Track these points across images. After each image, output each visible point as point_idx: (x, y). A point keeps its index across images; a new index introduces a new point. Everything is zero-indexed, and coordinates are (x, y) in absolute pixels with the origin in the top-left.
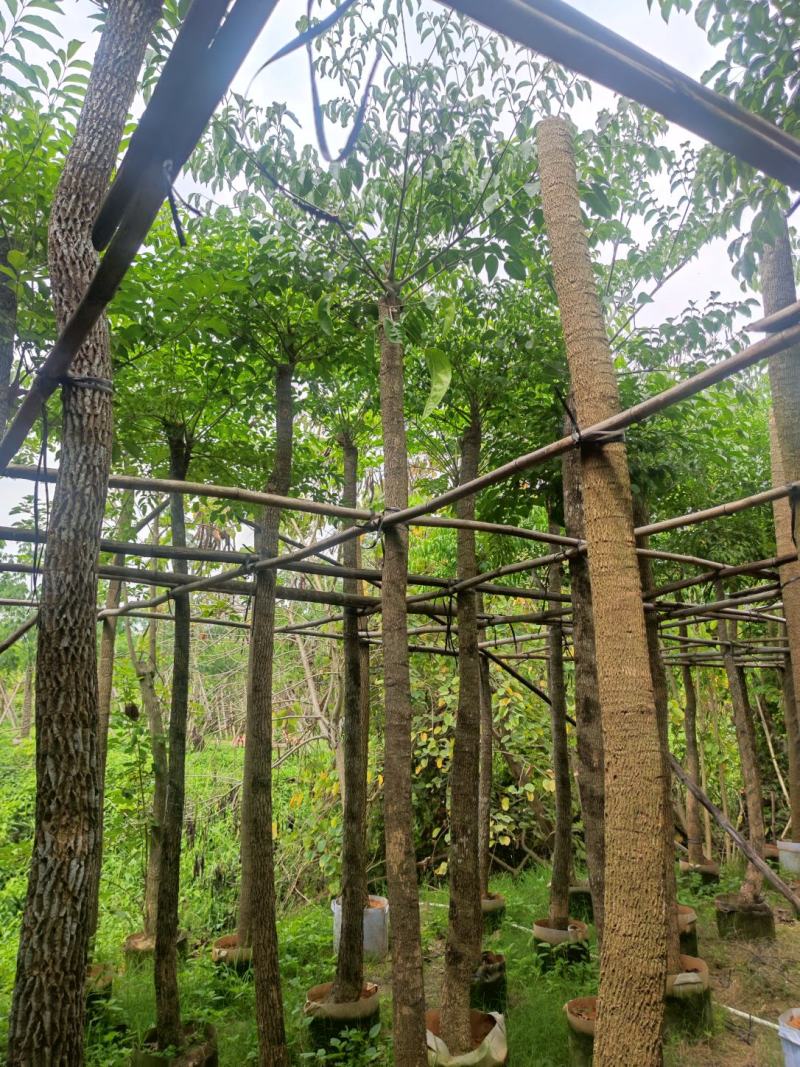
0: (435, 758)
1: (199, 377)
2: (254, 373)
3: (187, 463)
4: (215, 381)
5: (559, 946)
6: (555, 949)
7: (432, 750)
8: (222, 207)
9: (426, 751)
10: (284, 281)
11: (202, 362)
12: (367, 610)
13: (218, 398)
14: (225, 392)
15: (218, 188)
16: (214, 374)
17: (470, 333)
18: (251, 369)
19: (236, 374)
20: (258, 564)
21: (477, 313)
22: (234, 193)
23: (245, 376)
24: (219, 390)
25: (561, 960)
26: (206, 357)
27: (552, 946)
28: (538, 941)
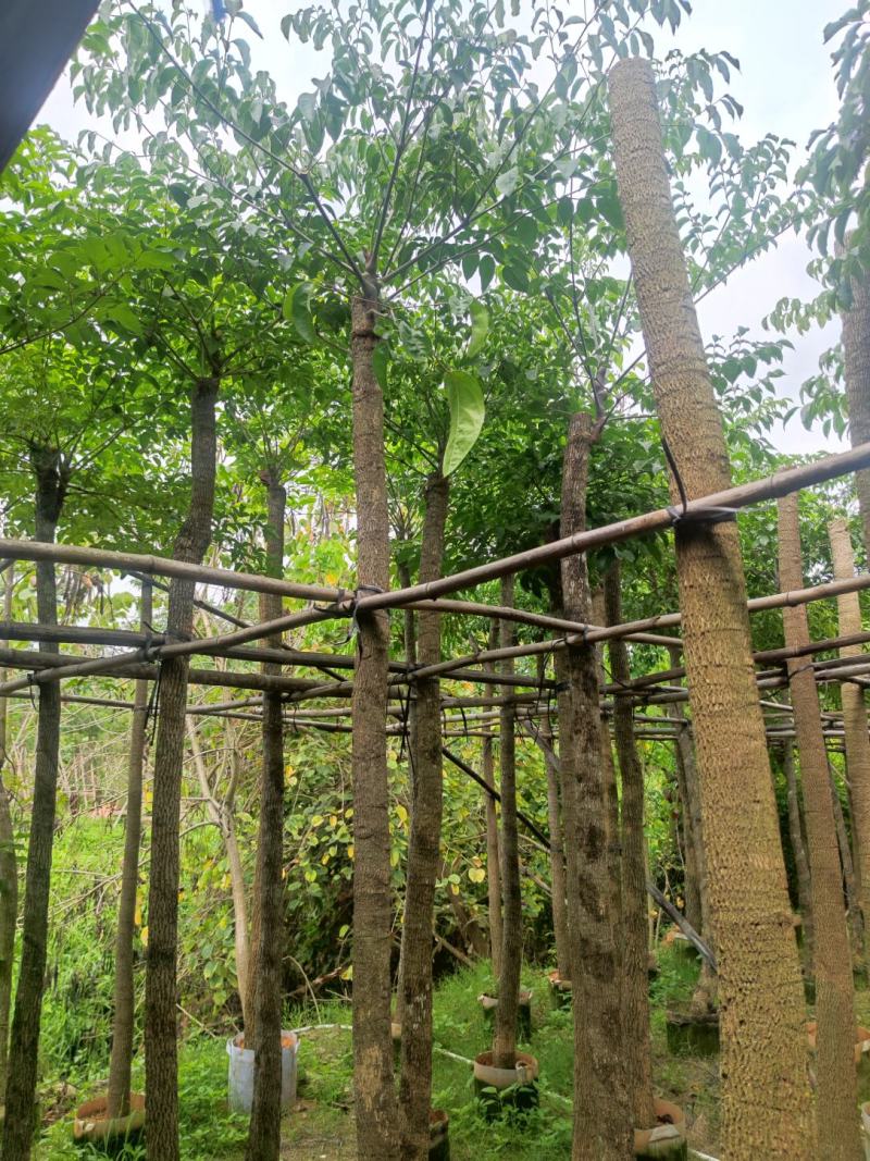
0: (345, 845)
1: (81, 387)
2: (157, 386)
3: (60, 502)
4: (103, 393)
5: (508, 1090)
6: (502, 1094)
7: (343, 836)
8: (126, 154)
9: (336, 838)
10: (212, 265)
11: (87, 368)
12: (295, 695)
13: (107, 417)
14: (117, 410)
15: (122, 126)
16: (103, 384)
17: (443, 353)
18: (153, 381)
19: (132, 387)
20: (164, 649)
21: (454, 330)
22: (144, 135)
23: (145, 390)
24: (108, 408)
25: (509, 1107)
26: (92, 361)
27: (499, 1090)
28: (480, 1084)
